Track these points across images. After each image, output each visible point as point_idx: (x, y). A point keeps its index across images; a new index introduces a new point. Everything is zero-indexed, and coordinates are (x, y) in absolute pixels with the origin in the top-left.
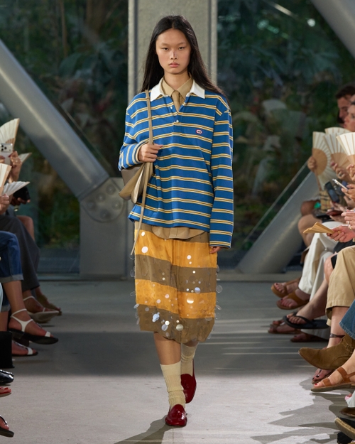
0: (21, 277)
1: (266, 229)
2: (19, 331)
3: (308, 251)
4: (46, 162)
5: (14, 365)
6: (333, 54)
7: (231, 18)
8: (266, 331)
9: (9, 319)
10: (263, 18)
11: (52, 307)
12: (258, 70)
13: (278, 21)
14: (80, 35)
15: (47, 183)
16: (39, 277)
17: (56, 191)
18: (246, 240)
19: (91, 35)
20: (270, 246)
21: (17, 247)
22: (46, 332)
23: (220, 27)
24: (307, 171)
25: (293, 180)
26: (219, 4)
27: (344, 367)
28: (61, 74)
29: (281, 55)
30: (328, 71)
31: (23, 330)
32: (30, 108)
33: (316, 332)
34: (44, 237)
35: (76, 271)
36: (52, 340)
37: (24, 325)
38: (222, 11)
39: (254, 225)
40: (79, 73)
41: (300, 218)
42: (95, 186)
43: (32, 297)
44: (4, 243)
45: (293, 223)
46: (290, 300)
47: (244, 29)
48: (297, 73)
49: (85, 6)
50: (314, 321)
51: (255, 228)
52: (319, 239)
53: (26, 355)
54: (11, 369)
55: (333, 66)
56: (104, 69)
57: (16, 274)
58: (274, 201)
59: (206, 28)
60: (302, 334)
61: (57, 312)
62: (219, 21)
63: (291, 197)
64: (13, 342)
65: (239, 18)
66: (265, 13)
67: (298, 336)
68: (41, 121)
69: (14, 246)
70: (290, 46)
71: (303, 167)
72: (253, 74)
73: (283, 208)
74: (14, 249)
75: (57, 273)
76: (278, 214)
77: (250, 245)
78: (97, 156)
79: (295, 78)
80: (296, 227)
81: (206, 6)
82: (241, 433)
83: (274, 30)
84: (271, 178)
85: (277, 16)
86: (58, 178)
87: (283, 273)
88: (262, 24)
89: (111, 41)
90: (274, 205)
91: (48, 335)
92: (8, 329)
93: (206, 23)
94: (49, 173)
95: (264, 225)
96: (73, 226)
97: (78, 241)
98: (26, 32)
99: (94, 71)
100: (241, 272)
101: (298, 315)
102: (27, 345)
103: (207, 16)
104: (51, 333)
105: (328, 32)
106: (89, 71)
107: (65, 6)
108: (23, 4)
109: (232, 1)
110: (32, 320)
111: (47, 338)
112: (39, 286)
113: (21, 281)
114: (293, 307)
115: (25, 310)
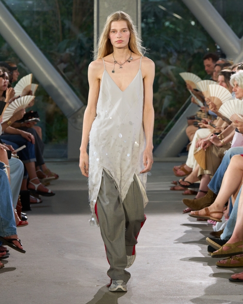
0: (35, 160)
1: (169, 133)
3: (191, 144)
4: (50, 97)
5: (31, 209)
7: (151, 20)
8: (169, 189)
9: (28, 183)
12: (164, 48)
13: (175, 22)
14: (69, 29)
15: (51, 108)
16: (45, 160)
17: (55, 113)
18: (158, 139)
19: (75, 29)
20: (171, 142)
22: (48, 190)
23: (143, 25)
24: (190, 102)
25: (183, 106)
26: (142, 13)
28: (58, 51)
29: (176, 39)
30: (200, 47)
31: (36, 189)
32: (42, 69)
34: (49, 138)
35: (66, 156)
36: (52, 194)
37: (36, 186)
38: (144, 16)
39: (163, 130)
40: (67, 51)
41: (187, 127)
42: (76, 110)
43: (40, 170)
45: (183, 130)
48: (184, 49)
49: (71, 15)
50: (193, 184)
51: (163, 132)
52: (197, 139)
53: (36, 203)
56: (81, 47)
57: (32, 158)
58: (173, 118)
62: (142, 21)
63: (182, 116)
66: (168, 17)
67: (186, 191)
68: (47, 76)
70: (182, 36)
71: (188, 100)
72: (161, 50)
73: (178, 122)
75: (55, 157)
76: (175, 125)
77: (160, 141)
78: (78, 95)
79: (184, 52)
80: (185, 132)
81: (135, 14)
82: (155, 246)
83: (171, 26)
84: (170, 106)
85: (174, 20)
86: (57, 106)
87: (178, 156)
88: (167, 24)
89: (85, 32)
90: (173, 119)
91: (50, 191)
93: (136, 23)
94: (52, 103)
95: (168, 131)
96: (63, 133)
97: (67, 141)
98: (41, 28)
99: (76, 49)
101: (185, 180)
103: (135, 20)
105: (201, 28)
106: (73, 48)
107: (62, 14)
108: (38, 13)
109: (149, 12)
110: (41, 183)
111: (49, 193)
112: (43, 163)
113: (35, 162)
114: (183, 176)
115: (37, 178)
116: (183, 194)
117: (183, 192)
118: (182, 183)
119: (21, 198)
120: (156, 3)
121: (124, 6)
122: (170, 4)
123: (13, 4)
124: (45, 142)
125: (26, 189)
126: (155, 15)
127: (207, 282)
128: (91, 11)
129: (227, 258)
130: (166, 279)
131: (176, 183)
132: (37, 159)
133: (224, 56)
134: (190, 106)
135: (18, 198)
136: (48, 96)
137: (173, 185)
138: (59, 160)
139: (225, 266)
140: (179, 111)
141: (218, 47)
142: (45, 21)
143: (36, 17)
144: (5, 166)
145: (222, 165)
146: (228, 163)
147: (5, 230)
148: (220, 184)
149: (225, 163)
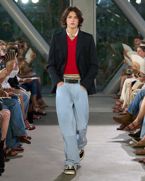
0: (36, 95)
1: (111, 81)
2: (35, 112)
5: (34, 122)
6: (132, 29)
7: (103, 18)
9: (32, 108)
10: (112, 18)
12: (109, 33)
16: (42, 95)
18: (106, 84)
21: (35, 86)
22: (43, 112)
23: (98, 21)
24: (123, 63)
25: (119, 66)
26: (97, 14)
28: (50, 34)
29: (116, 28)
30: (129, 33)
31: (36, 111)
32: (41, 45)
34: (45, 83)
36: (45, 115)
37: (37, 110)
45: (119, 79)
48: (120, 34)
51: (108, 80)
53: (37, 119)
55: (131, 32)
57: (34, 94)
59: (93, 21)
62: (97, 17)
66: (112, 16)
70: (119, 27)
71: (122, 62)
72: (108, 35)
73: (116, 74)
75: (48, 94)
76: (115, 76)
79: (120, 36)
81: (93, 14)
82: (101, 143)
83: (114, 21)
84: (113, 66)
85: (116, 18)
88: (112, 20)
91: (44, 113)
93: (93, 19)
95: (111, 79)
98: (42, 22)
100: (103, 93)
102: (38, 116)
103: (93, 18)
104: (45, 112)
105: (130, 23)
107: (52, 14)
108: (40, 14)
110: (39, 108)
112: (41, 97)
115: (37, 105)
116: (118, 114)
119: (28, 116)
120: (105, 9)
121: (86, 10)
122: (113, 9)
123: (24, 9)
124: (43, 85)
125: (31, 111)
126: (104, 15)
127: (129, 163)
130: (107, 161)
131: (115, 108)
134: (123, 65)
138: (51, 95)
139: (140, 154)
140: (117, 69)
141: (139, 33)
142: (43, 18)
143: (38, 16)
144: (19, 98)
145: (136, 99)
146: (139, 97)
147: (19, 132)
148: (134, 109)
149: (138, 97)
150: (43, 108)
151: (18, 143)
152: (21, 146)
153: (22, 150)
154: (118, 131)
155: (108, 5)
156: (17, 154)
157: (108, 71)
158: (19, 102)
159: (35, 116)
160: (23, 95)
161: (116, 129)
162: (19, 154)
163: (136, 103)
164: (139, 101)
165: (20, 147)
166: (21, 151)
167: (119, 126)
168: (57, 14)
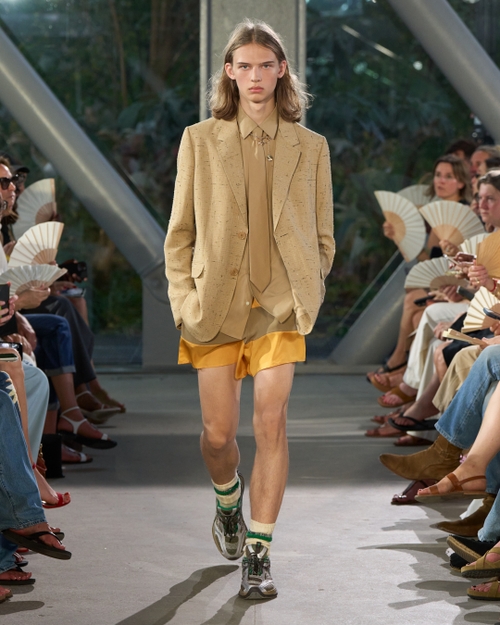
0: (73, 368)
1: (365, 312)
4: (101, 232)
5: (64, 474)
6: (444, 104)
7: (323, 60)
8: (363, 433)
9: (59, 419)
10: (361, 60)
11: (113, 403)
12: (355, 122)
13: (378, 64)
14: (142, 82)
15: (102, 257)
16: (95, 370)
17: (113, 266)
18: (341, 325)
19: (154, 81)
20: (368, 331)
21: (68, 333)
22: (102, 434)
23: (309, 72)
26: (309, 44)
27: (455, 473)
29: (382, 105)
30: (436, 124)
31: (75, 432)
32: (83, 168)
33: (425, 434)
34: (100, 321)
35: (138, 361)
36: (110, 444)
37: (76, 426)
38: (313, 51)
39: (350, 306)
40: (140, 126)
42: (161, 262)
43: (88, 392)
44: (52, 329)
45: (397, 305)
46: (394, 396)
47: (338, 72)
48: (400, 126)
49: (148, 47)
51: (351, 311)
52: (427, 325)
53: (78, 462)
54: (60, 480)
55: (444, 119)
56: (169, 121)
57: (67, 365)
60: (408, 437)
61: (119, 409)
62: (308, 64)
63: (395, 274)
64: (63, 447)
65: (332, 60)
66: (363, 54)
67: (403, 438)
68: (96, 184)
69: (64, 332)
70: (393, 94)
72: (349, 127)
73: (384, 287)
74: (64, 335)
75: (115, 364)
76: (379, 294)
77: (345, 330)
79: (398, 133)
81: (293, 46)
83: (370, 73)
84: (367, 252)
85: (377, 58)
86: (116, 251)
88: (360, 68)
89: (179, 88)
90: (374, 282)
91: (105, 437)
92: (58, 431)
93: (293, 66)
94: (106, 244)
95: (362, 306)
96: (133, 308)
97: (140, 327)
98: (78, 77)
99: (158, 124)
100: (334, 362)
101: (405, 414)
102: (79, 450)
103: (293, 59)
105: (440, 80)
106: (153, 124)
107: (126, 46)
108: (72, 42)
109: (323, 41)
110: (85, 420)
111: (104, 441)
112: (95, 378)
113: (73, 373)
114: (397, 405)
115: (78, 407)
116: (396, 444)
117: (395, 440)
118: (399, 422)
119: (43, 449)
120: (340, 21)
122: (366, 22)
126: (337, 50)
128: (191, 37)
129: (492, 579)
132: (76, 368)
133: (489, 140)
135: (38, 449)
136: (96, 229)
137: (375, 424)
138: (123, 370)
139: (487, 596)
141: (477, 122)
142: (86, 60)
143: (66, 50)
144: (10, 379)
145: (469, 383)
146: (481, 378)
147: (19, 514)
148: (463, 422)
149: (477, 377)
150: (100, 421)
151: (9, 558)
152: (23, 568)
153: (28, 583)
154: (395, 506)
155: (344, 8)
156: (8, 596)
157: (350, 273)
158: (13, 397)
159: (68, 451)
160: (26, 369)
161: (391, 501)
162: (16, 598)
163: (471, 401)
164: (484, 390)
165: (21, 571)
166: (25, 587)
167: (399, 491)
168: (144, 45)
